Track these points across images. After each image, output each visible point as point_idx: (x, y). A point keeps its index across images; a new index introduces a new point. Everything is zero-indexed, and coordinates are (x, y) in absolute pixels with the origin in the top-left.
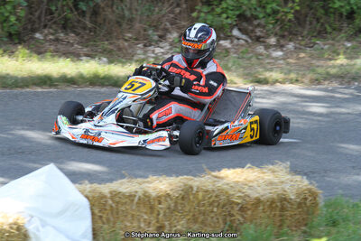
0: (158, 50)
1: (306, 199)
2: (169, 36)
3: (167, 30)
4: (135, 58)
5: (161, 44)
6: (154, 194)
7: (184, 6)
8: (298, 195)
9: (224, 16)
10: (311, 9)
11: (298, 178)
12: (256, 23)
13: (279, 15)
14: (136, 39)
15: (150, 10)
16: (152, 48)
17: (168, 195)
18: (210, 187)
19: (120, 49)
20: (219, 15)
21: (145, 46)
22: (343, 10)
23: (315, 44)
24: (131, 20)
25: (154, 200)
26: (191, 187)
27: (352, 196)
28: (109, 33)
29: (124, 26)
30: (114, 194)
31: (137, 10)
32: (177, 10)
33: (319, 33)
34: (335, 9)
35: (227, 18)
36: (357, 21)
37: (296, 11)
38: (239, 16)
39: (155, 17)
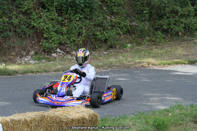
0: (26, 59)
1: (93, 118)
2: (30, 53)
3: (29, 51)
4: (17, 63)
5: (27, 57)
6: (29, 120)
7: (36, 40)
8: (89, 116)
9: (53, 43)
10: (89, 39)
11: (89, 109)
12: (66, 46)
13: (76, 42)
14: (17, 55)
15: (22, 43)
16: (23, 58)
17: (35, 120)
18: (52, 115)
19: (10, 60)
20: (51, 43)
21: (20, 57)
22: (102, 39)
23: (92, 53)
24: (14, 47)
25: (29, 122)
26: (45, 116)
27: (111, 116)
28: (5, 53)
29: (11, 50)
30: (12, 121)
31: (16, 43)
32: (33, 42)
33: (93, 48)
34: (99, 38)
35: (54, 44)
36: (109, 43)
37: (83, 40)
38: (59, 43)
39: (24, 45)
